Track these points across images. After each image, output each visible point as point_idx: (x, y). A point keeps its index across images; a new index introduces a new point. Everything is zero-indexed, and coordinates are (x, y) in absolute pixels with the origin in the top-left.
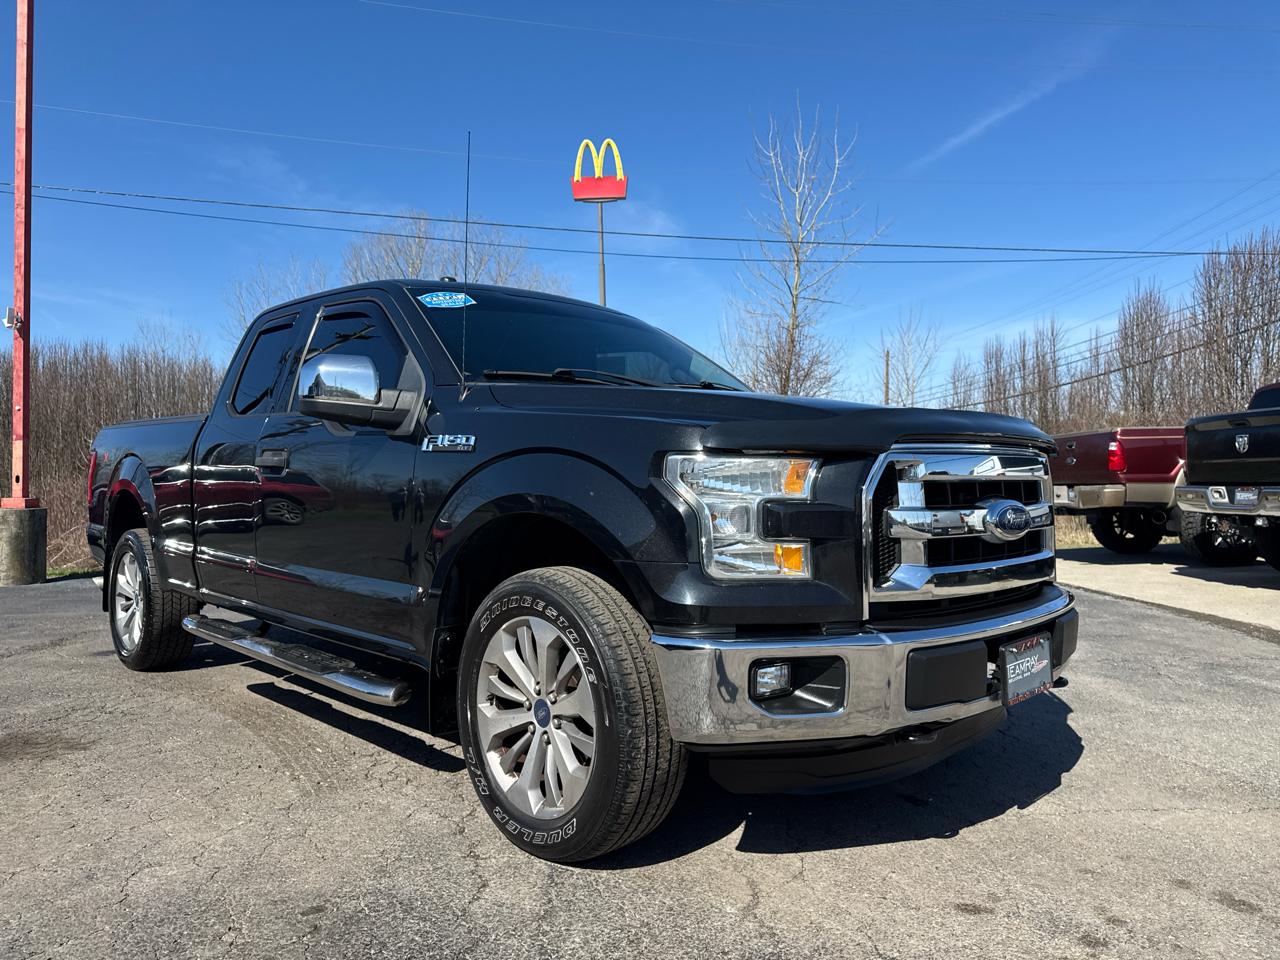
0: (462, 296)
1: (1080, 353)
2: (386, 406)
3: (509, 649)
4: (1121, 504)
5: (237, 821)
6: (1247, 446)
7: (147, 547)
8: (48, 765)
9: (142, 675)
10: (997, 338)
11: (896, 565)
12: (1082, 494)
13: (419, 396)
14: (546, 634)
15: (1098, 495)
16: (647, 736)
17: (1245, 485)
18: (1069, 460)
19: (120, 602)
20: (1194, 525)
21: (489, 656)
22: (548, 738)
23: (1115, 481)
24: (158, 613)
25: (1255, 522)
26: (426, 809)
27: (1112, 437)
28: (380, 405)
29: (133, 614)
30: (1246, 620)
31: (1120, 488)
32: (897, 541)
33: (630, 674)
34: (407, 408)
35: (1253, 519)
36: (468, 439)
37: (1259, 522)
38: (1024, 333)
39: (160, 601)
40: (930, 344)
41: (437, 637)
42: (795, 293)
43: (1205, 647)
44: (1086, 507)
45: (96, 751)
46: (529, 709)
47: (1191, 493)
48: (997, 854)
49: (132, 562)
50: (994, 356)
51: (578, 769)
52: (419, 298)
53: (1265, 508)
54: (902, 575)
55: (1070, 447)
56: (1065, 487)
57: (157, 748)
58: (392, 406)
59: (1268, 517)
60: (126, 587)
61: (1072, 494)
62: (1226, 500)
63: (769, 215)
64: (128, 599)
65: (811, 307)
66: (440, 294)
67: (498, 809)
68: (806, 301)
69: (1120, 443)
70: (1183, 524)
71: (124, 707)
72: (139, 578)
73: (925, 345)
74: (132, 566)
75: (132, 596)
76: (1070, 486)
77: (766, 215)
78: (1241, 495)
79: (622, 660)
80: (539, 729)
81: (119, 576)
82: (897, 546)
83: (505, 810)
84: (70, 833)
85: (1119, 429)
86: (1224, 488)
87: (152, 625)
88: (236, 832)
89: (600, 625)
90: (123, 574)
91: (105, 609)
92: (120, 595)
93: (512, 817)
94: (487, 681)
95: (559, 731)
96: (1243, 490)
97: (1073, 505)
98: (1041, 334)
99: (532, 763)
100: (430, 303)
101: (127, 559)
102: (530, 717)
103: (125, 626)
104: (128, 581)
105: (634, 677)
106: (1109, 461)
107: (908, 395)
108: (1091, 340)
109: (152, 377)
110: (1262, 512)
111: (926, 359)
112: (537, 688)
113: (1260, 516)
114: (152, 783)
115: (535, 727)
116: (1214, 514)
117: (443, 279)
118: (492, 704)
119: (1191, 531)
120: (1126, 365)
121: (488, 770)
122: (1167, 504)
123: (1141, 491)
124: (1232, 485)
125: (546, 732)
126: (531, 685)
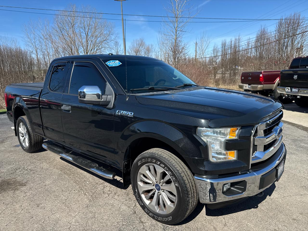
0: (117, 61)
1: (244, 43)
2: (104, 100)
3: (147, 170)
4: (262, 90)
5: (76, 212)
6: (297, 78)
7: (27, 122)
8: (17, 192)
9: (30, 155)
10: (225, 40)
11: (256, 152)
12: (252, 87)
13: (113, 97)
14: (160, 170)
15: (257, 87)
16: (192, 199)
17: (295, 87)
18: (249, 78)
19: (20, 135)
20: (279, 94)
21: (140, 171)
22: (160, 193)
23: (261, 84)
24: (33, 139)
25: (297, 97)
26: (123, 204)
27: (261, 73)
28: (102, 100)
29: (25, 138)
30: (296, 123)
31: (262, 86)
32: (257, 146)
33: (187, 184)
34: (110, 100)
35: (297, 96)
36: (131, 114)
37: (298, 97)
38: (232, 39)
39: (33, 136)
40: (208, 42)
41: (124, 163)
42: (176, 29)
43: (290, 133)
44: (253, 90)
45: (28, 186)
46: (154, 185)
47: (281, 89)
48: (271, 214)
49: (23, 125)
50: (224, 45)
51: (171, 204)
52: (106, 63)
53: (300, 93)
54: (257, 154)
55: (250, 75)
56: (248, 85)
57: (44, 184)
58: (106, 100)
59: (300, 96)
60: (21, 131)
61: (250, 86)
62: (290, 91)
63: (170, 8)
64: (23, 134)
65: (180, 33)
66: (111, 61)
67: (146, 209)
68: (179, 31)
69: (263, 74)
70: (276, 94)
71: (30, 168)
72: (26, 130)
73: (207, 42)
74: (23, 126)
75: (24, 133)
76: (249, 84)
77: (169, 8)
78: (294, 90)
79: (185, 180)
80: (157, 191)
81: (19, 128)
82: (256, 147)
83: (148, 210)
84: (32, 220)
85: (263, 71)
86: (289, 88)
87: (32, 143)
88: (77, 217)
89: (177, 170)
90: (20, 127)
91: (16, 135)
92: (20, 133)
93: (150, 212)
94: (140, 177)
95: (163, 193)
96: (294, 89)
97: (250, 89)
98: (236, 39)
99: (156, 199)
100: (109, 65)
101: (21, 124)
102: (154, 187)
103: (23, 141)
104: (22, 129)
105: (188, 184)
106: (260, 79)
107: (202, 54)
108: (248, 40)
109: (6, 52)
110: (300, 95)
111: (207, 45)
112: (156, 181)
113: (298, 95)
114: (48, 199)
115: (155, 190)
116: (287, 94)
117: (109, 54)
118: (141, 182)
119: (278, 96)
120: (256, 47)
121: (142, 199)
122: (273, 89)
123: (267, 86)
124: (291, 87)
125: (159, 192)
126: (154, 179)
